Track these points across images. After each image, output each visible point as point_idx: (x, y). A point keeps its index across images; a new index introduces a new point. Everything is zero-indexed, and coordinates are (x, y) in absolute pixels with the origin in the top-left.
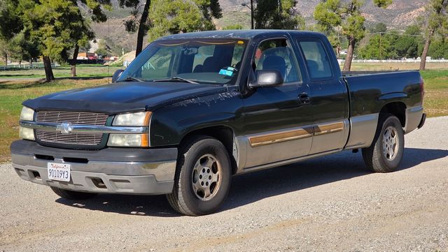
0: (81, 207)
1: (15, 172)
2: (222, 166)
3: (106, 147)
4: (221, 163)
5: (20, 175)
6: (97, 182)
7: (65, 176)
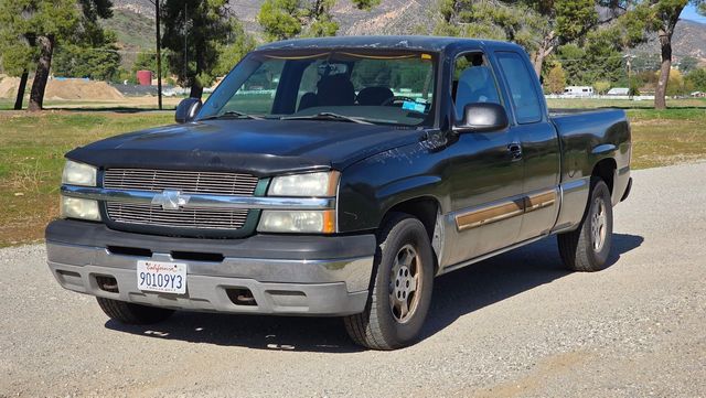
0: (164, 337)
1: (52, 279)
2: (423, 265)
3: (255, 233)
4: (422, 260)
5: (62, 282)
6: (237, 294)
7: (176, 283)
